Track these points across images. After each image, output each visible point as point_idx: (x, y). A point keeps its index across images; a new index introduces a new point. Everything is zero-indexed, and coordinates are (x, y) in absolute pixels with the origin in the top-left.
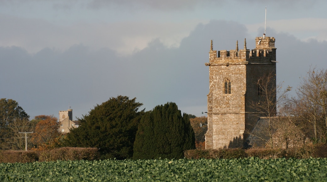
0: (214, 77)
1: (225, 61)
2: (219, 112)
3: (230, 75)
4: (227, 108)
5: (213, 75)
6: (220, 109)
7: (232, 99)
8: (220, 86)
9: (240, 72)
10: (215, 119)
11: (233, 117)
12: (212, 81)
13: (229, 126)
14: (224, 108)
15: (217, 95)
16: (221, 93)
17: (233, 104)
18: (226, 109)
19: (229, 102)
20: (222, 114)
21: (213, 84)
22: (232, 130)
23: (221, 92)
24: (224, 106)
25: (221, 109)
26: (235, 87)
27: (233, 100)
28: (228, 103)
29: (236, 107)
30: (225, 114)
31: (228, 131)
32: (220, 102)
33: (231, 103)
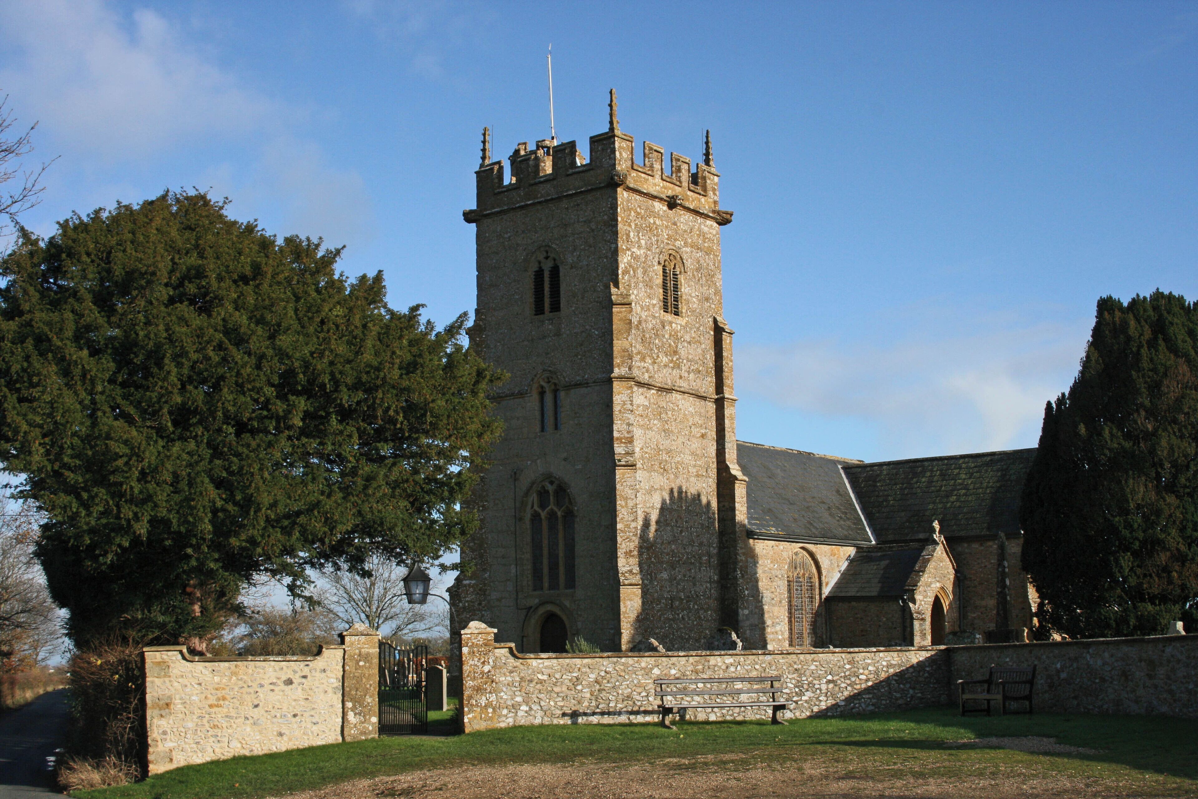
0: (632, 234)
1: (664, 187)
2: (650, 377)
3: (678, 243)
4: (673, 368)
5: (630, 226)
6: (651, 367)
7: (687, 338)
8: (652, 277)
9: (706, 245)
10: (638, 406)
11: (691, 409)
12: (629, 249)
13: (681, 440)
14: (665, 366)
15: (642, 308)
16: (654, 305)
17: (690, 357)
18: (670, 370)
19: (677, 346)
20: (661, 389)
21: (629, 263)
22: (687, 458)
23: (655, 302)
24: (665, 360)
25: (656, 366)
26: (693, 295)
27: (689, 343)
28: (675, 352)
29: (699, 372)
30: (669, 390)
31: (678, 462)
32: (650, 338)
33: (683, 353)
